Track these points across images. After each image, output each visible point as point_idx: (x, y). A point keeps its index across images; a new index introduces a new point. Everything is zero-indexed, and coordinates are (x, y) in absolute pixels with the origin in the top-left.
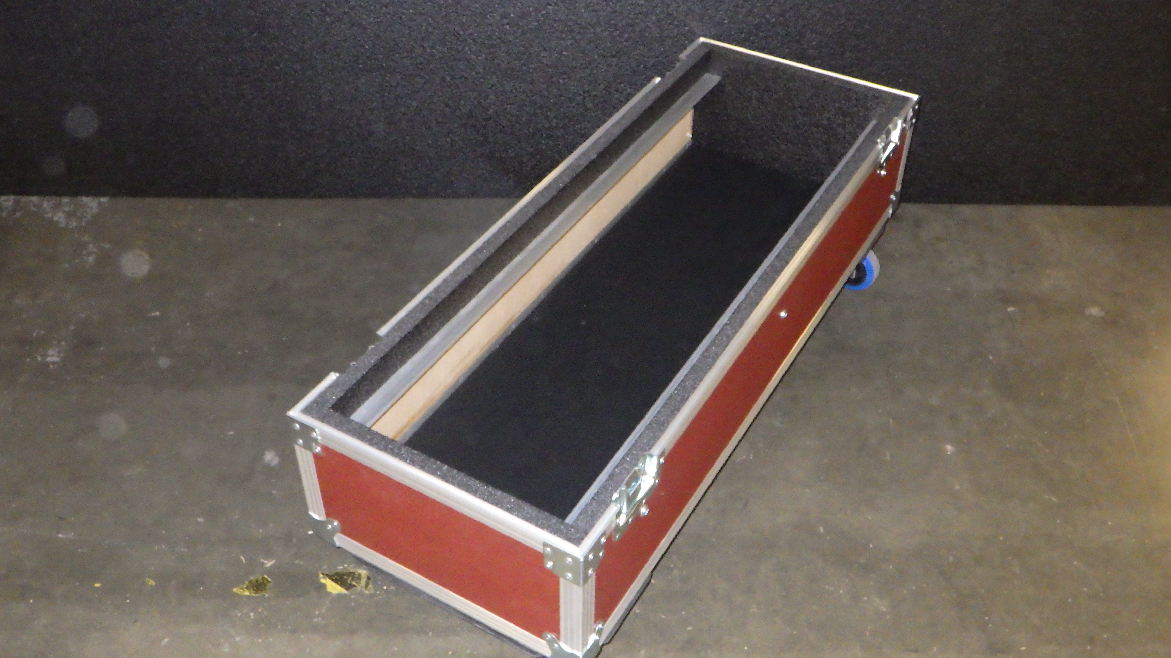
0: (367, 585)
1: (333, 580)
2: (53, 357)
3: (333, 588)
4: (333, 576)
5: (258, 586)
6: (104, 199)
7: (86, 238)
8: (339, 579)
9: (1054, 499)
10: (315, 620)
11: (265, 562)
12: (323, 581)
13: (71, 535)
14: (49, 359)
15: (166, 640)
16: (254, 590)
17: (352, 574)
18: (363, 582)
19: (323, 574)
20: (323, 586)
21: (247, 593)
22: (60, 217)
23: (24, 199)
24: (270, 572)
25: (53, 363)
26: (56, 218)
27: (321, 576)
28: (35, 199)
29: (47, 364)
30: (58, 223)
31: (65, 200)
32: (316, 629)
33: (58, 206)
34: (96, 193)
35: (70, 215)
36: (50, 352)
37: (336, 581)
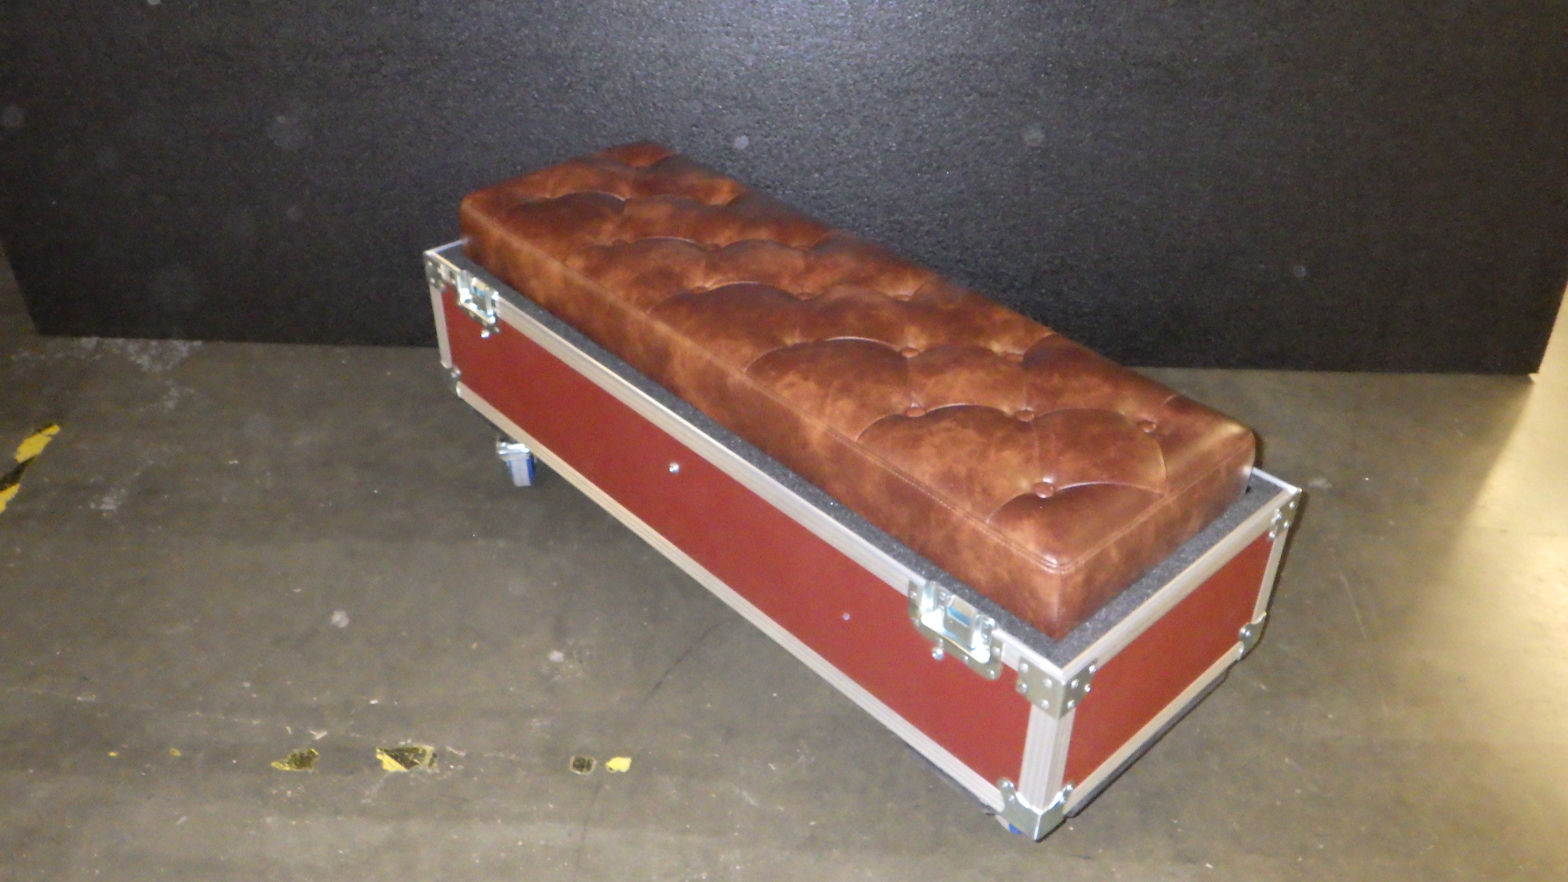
0: (430, 765)
1: (392, 757)
2: (109, 504)
3: (390, 765)
4: (392, 751)
5: (303, 761)
6: (198, 343)
7: (169, 382)
8: (399, 755)
9: (1263, 687)
10: (364, 801)
11: (314, 733)
12: (379, 757)
13: (93, 698)
14: (104, 507)
15: (183, 819)
16: (296, 764)
17: (414, 751)
18: (427, 760)
19: (381, 749)
20: (379, 763)
21: (287, 768)
22: (144, 361)
23: (108, 341)
24: (318, 745)
25: (108, 511)
26: (139, 361)
27: (378, 751)
28: (120, 341)
29: (101, 511)
30: (140, 366)
31: (154, 343)
32: (363, 812)
33: (144, 350)
34: (190, 336)
35: (154, 359)
36: (107, 499)
37: (395, 758)
